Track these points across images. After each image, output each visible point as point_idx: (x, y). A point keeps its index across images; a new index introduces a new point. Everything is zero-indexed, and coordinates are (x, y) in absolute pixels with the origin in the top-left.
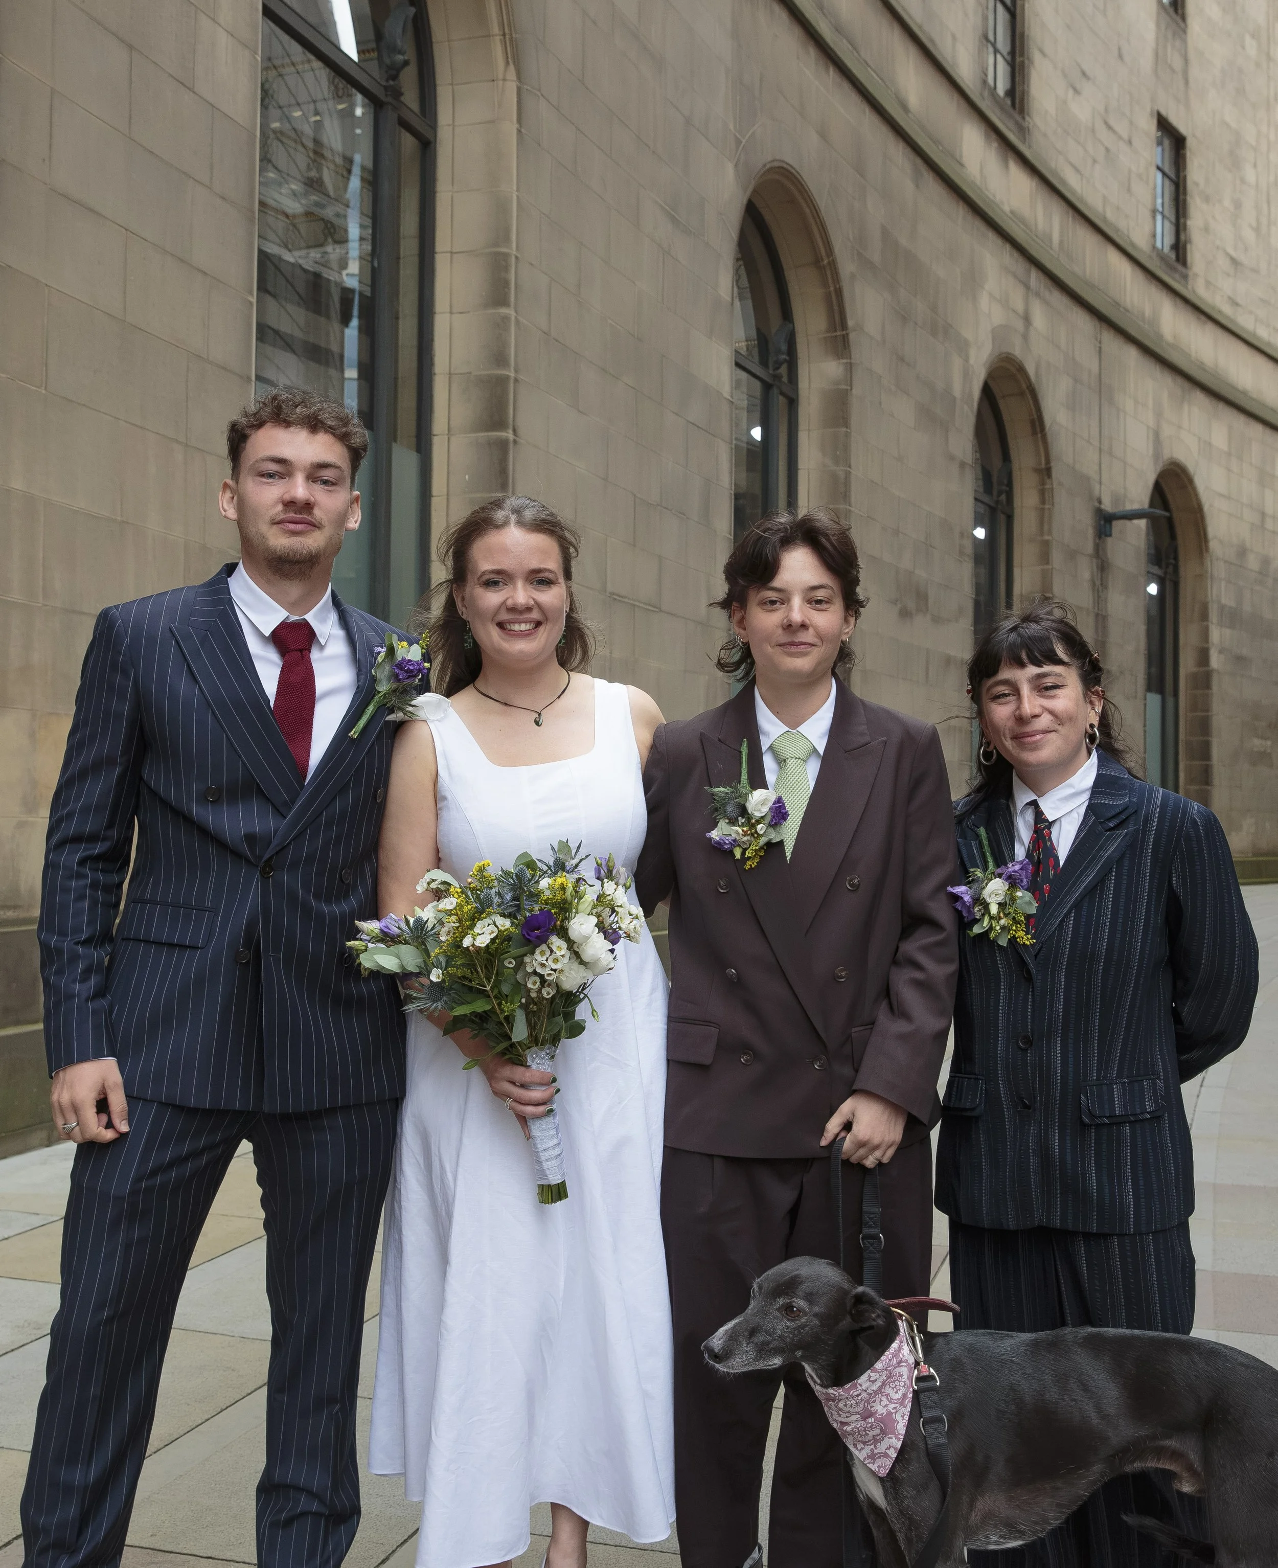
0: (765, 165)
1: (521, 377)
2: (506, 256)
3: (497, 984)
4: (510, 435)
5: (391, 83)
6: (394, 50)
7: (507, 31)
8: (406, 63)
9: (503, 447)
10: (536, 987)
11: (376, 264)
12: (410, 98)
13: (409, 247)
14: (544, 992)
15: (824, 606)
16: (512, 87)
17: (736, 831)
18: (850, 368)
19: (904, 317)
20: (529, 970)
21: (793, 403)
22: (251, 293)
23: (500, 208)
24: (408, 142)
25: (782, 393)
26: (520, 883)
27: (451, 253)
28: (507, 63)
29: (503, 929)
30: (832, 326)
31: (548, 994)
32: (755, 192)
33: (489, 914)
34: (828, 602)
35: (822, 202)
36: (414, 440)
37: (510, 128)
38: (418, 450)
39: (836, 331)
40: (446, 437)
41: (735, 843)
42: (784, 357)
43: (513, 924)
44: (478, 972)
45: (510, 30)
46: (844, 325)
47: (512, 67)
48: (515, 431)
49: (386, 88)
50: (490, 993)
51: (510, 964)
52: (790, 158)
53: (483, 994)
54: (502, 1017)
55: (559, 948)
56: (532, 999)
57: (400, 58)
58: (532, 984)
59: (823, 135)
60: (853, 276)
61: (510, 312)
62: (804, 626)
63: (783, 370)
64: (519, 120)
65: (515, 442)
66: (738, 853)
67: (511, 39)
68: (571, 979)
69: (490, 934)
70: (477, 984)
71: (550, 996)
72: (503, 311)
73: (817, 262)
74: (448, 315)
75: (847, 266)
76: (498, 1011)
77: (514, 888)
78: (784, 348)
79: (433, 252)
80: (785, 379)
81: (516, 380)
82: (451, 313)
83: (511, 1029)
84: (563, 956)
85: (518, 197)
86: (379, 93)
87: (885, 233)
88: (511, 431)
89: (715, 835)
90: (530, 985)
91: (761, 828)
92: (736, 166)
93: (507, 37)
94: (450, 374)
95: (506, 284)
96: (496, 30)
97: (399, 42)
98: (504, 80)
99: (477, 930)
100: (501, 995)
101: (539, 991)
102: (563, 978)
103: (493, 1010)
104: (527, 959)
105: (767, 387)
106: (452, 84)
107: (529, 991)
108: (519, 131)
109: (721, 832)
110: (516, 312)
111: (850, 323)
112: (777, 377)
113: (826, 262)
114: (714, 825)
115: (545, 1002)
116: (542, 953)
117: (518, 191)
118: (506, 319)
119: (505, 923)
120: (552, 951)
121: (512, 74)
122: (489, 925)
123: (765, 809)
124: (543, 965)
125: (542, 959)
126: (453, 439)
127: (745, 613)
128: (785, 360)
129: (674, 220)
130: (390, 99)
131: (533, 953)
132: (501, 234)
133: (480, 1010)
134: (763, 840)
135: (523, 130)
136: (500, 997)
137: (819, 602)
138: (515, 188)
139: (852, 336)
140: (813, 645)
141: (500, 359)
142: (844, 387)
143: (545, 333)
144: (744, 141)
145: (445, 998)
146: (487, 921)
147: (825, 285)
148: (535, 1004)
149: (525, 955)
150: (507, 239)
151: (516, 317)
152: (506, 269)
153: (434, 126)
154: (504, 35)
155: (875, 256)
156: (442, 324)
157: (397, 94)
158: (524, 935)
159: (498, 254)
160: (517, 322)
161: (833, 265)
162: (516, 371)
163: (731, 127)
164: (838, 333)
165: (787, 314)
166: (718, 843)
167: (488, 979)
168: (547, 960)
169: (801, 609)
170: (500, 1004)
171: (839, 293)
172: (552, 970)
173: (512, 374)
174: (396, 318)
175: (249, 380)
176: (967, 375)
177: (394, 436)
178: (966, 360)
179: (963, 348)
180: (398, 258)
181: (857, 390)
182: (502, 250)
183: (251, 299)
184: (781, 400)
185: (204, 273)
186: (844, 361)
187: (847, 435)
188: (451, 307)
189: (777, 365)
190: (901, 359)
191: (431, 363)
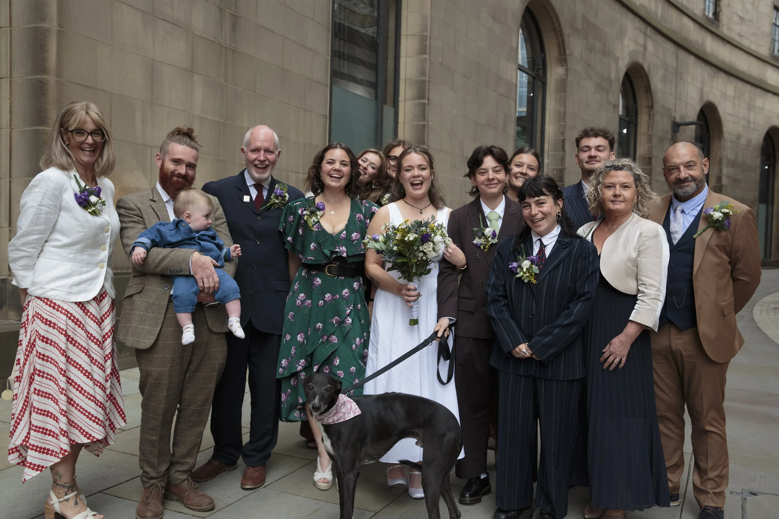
1: (431, 80)
2: (426, 36)
4: (426, 101)
9: (424, 105)
13: (392, 34)
17: (482, 241)
18: (567, 70)
19: (591, 50)
21: (544, 84)
22: (329, 56)
23: (424, 18)
25: (540, 80)
27: (407, 35)
30: (560, 54)
32: (529, 3)
34: (500, 171)
35: (557, 7)
36: (392, 104)
38: (394, 107)
39: (561, 56)
40: (404, 102)
41: (481, 244)
42: (541, 67)
46: (565, 54)
48: (428, 100)
60: (569, 35)
61: (427, 56)
62: (493, 179)
63: (541, 72)
65: (428, 104)
66: (482, 247)
72: (425, 56)
73: (554, 30)
74: (405, 58)
75: (566, 31)
78: (541, 63)
79: (400, 35)
80: (541, 75)
81: (429, 81)
82: (406, 57)
85: (431, 14)
87: (584, 17)
88: (427, 100)
89: (475, 242)
91: (490, 239)
94: (405, 79)
95: (426, 46)
105: (534, 78)
109: (476, 241)
110: (430, 56)
111: (567, 53)
112: (538, 75)
113: (558, 30)
114: (474, 239)
117: (431, 11)
118: (425, 59)
123: (490, 234)
126: (407, 103)
127: (475, 177)
128: (541, 68)
129: (494, 18)
132: (424, 28)
134: (491, 243)
137: (497, 171)
139: (568, 58)
140: (497, 184)
141: (423, 73)
142: (564, 77)
143: (441, 63)
147: (558, 38)
150: (426, 30)
151: (429, 59)
152: (426, 41)
155: (579, 25)
156: (403, 61)
159: (423, 35)
160: (430, 60)
161: (561, 31)
162: (429, 78)
164: (562, 57)
165: (543, 50)
166: (475, 244)
169: (492, 174)
171: (563, 41)
173: (427, 79)
174: (387, 59)
175: (328, 86)
176: (617, 70)
177: (385, 102)
178: (618, 64)
179: (616, 60)
180: (387, 38)
181: (570, 79)
182: (425, 34)
183: (328, 58)
184: (540, 83)
185: (311, 50)
186: (565, 67)
187: (565, 96)
188: (406, 55)
189: (539, 70)
190: (589, 66)
191: (399, 76)
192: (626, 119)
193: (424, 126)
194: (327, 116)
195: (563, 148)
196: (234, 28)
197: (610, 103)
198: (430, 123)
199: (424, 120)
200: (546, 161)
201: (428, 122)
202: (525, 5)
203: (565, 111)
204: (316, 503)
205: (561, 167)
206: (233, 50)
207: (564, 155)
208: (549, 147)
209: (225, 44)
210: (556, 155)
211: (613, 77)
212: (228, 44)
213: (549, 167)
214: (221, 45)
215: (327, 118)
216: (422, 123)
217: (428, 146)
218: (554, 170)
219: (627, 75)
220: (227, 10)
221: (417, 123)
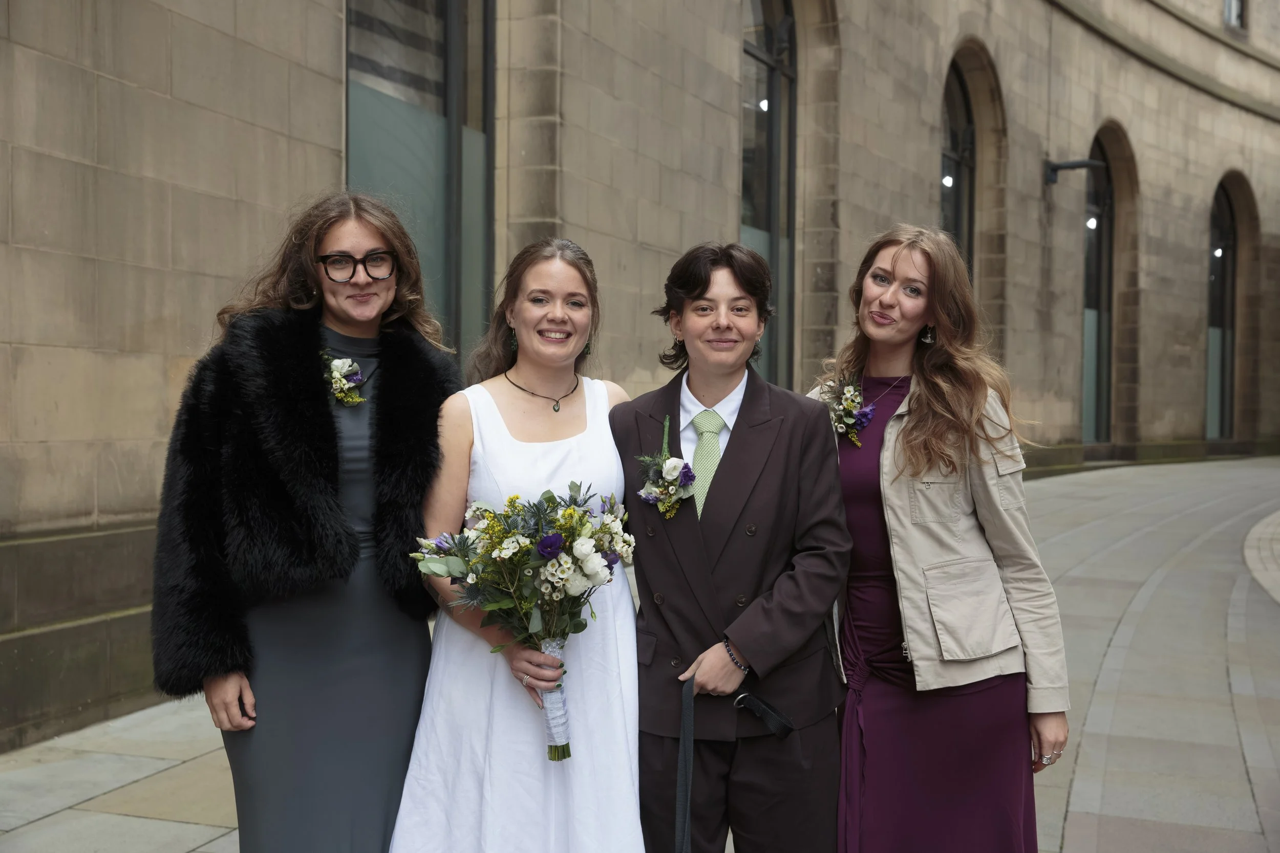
1: (566, 71)
3: (519, 588)
4: (557, 119)
9: (551, 128)
10: (548, 591)
14: (554, 596)
15: (744, 313)
18: (839, 53)
19: (885, 9)
20: (543, 578)
21: (792, 82)
22: (341, 11)
25: (785, 75)
26: (539, 512)
29: (523, 545)
30: (825, 19)
31: (557, 597)
33: (514, 534)
34: (747, 310)
36: (480, 124)
38: (484, 132)
39: (826, 22)
40: (506, 122)
41: (656, 499)
42: (785, 45)
43: (531, 543)
44: (504, 578)
46: (834, 17)
48: (561, 116)
50: (513, 594)
51: (529, 572)
53: (509, 595)
54: (522, 613)
55: (566, 562)
56: (546, 601)
58: (545, 589)
61: (556, 18)
62: (728, 328)
63: (785, 56)
65: (561, 124)
68: (576, 586)
69: (514, 549)
70: (504, 587)
71: (558, 599)
72: (551, 17)
74: (507, 22)
76: (519, 609)
77: (534, 515)
78: (785, 37)
80: (786, 62)
81: (562, 74)
82: (510, 19)
83: (529, 624)
84: (569, 569)
88: (558, 116)
90: (543, 590)
94: (509, 69)
99: (504, 545)
100: (522, 597)
101: (551, 595)
102: (568, 585)
103: (515, 608)
104: (542, 570)
105: (771, 70)
107: (543, 594)
109: (647, 491)
110: (562, 17)
111: (840, 16)
112: (780, 62)
114: (643, 485)
115: (555, 603)
116: (553, 565)
118: (553, 24)
119: (524, 542)
120: (560, 565)
122: (513, 542)
124: (553, 575)
125: (553, 570)
126: (512, 122)
127: (681, 318)
128: (785, 48)
131: (545, 565)
133: (505, 608)
136: (521, 598)
137: (740, 310)
139: (842, 27)
140: (735, 342)
141: (549, 56)
142: (833, 68)
143: (586, 34)
145: (479, 598)
146: (513, 539)
148: (548, 605)
149: (541, 567)
151: (561, 23)
156: (502, 28)
158: (539, 551)
160: (563, 26)
162: (563, 66)
164: (829, 24)
165: (788, 10)
166: (645, 499)
167: (513, 584)
168: (556, 571)
169: (727, 316)
170: (520, 604)
172: (560, 578)
173: (558, 69)
175: (340, 82)
176: (937, 54)
177: (464, 120)
178: (937, 42)
179: (934, 32)
181: (844, 72)
184: (784, 81)
186: (835, 47)
187: (836, 108)
188: (510, 14)
189: (780, 52)
190: (882, 43)
191: (494, 60)
192: (953, 155)
193: (552, 175)
194: (340, 152)
195: (834, 219)
197: (923, 123)
198: (565, 169)
199: (552, 160)
200: (799, 246)
201: (561, 166)
203: (837, 141)
205: (829, 260)
207: (836, 235)
208: (804, 216)
210: (820, 233)
211: (929, 67)
213: (807, 260)
215: (340, 157)
216: (551, 167)
217: (562, 219)
218: (816, 265)
219: (955, 67)
221: (538, 167)
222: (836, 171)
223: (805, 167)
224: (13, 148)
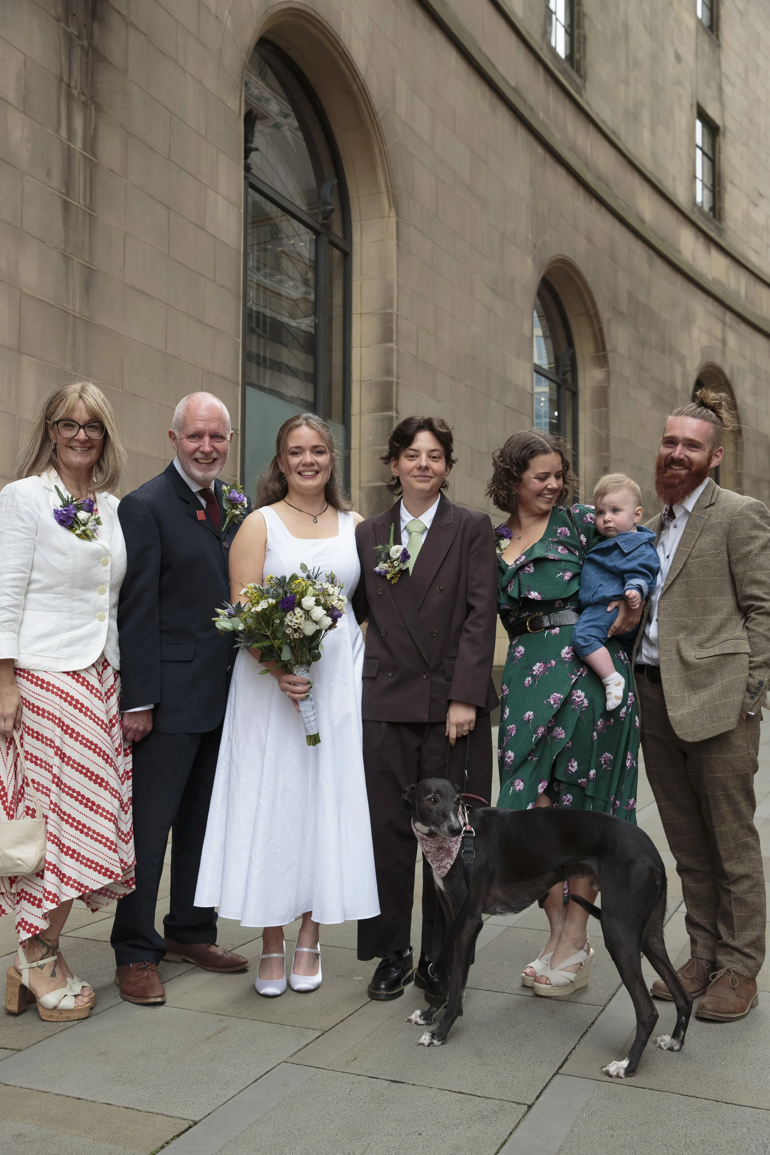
0: (552, 258)
1: (400, 381)
2: (391, 314)
4: (394, 414)
5: (325, 221)
6: (326, 203)
7: (390, 190)
8: (332, 210)
9: (389, 421)
11: (317, 321)
12: (337, 230)
13: (337, 312)
15: (437, 460)
16: (393, 221)
17: (386, 566)
18: (608, 373)
19: (643, 343)
21: (575, 395)
22: (239, 337)
23: (387, 288)
24: (337, 253)
25: (570, 390)
27: (361, 314)
28: (390, 208)
30: (597, 350)
32: (547, 273)
34: (439, 458)
35: (589, 279)
36: (341, 419)
37: (392, 243)
38: (343, 424)
39: (599, 352)
40: (359, 416)
42: (569, 368)
45: (391, 188)
46: (604, 349)
47: (393, 210)
48: (397, 412)
49: (322, 224)
52: (567, 253)
57: (329, 208)
59: (589, 239)
60: (609, 320)
61: (393, 345)
62: (427, 468)
63: (569, 376)
64: (398, 238)
67: (392, 194)
72: (390, 345)
73: (587, 313)
74: (359, 348)
75: (605, 314)
76: (275, 646)
78: (568, 363)
79: (350, 314)
80: (570, 381)
81: (397, 383)
82: (361, 347)
85: (397, 282)
86: (318, 227)
87: (630, 294)
88: (395, 412)
89: (377, 569)
91: (396, 563)
92: (534, 259)
93: (390, 193)
94: (361, 381)
95: (391, 330)
96: (383, 189)
97: (328, 199)
98: (389, 217)
105: (559, 386)
106: (360, 220)
108: (398, 245)
109: (380, 567)
110: (397, 345)
111: (608, 347)
112: (565, 380)
113: (592, 312)
114: (377, 565)
117: (397, 278)
118: (391, 350)
121: (393, 213)
123: (399, 555)
126: (363, 418)
127: (398, 462)
128: (569, 370)
129: (494, 291)
130: (323, 231)
132: (388, 303)
134: (397, 569)
135: (400, 244)
137: (435, 457)
138: (395, 276)
139: (610, 355)
140: (431, 477)
141: (388, 371)
142: (605, 384)
143: (415, 356)
144: (538, 245)
147: (593, 325)
150: (391, 305)
151: (397, 349)
152: (391, 321)
153: (350, 244)
154: (388, 192)
155: (624, 307)
156: (356, 353)
157: (328, 227)
159: (386, 313)
160: (398, 351)
161: (597, 314)
162: (397, 378)
163: (530, 237)
164: (601, 354)
165: (570, 343)
166: (379, 572)
169: (426, 460)
170: (275, 642)
171: (601, 330)
173: (395, 380)
174: (330, 351)
175: (238, 384)
176: (685, 375)
177: (329, 415)
178: (684, 367)
179: (682, 360)
180: (331, 319)
181: (613, 387)
182: (389, 311)
183: (239, 341)
184: (568, 394)
185: (211, 327)
186: (605, 369)
187: (607, 412)
188: (361, 344)
189: (565, 373)
190: (642, 368)
191: (350, 375)
194: (237, 430)
196: (88, 286)
202: (542, 275)
203: (608, 436)
204: (220, 1021)
206: (86, 321)
209: (73, 311)
211: (679, 384)
212: (77, 310)
214: (66, 312)
220: (75, 259)
221: (381, 448)
222: (608, 458)
223: (585, 455)
224: (19, 419)
